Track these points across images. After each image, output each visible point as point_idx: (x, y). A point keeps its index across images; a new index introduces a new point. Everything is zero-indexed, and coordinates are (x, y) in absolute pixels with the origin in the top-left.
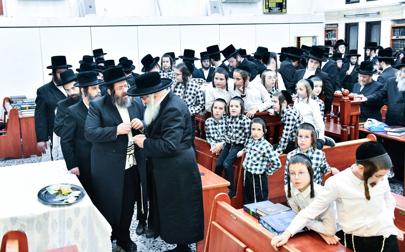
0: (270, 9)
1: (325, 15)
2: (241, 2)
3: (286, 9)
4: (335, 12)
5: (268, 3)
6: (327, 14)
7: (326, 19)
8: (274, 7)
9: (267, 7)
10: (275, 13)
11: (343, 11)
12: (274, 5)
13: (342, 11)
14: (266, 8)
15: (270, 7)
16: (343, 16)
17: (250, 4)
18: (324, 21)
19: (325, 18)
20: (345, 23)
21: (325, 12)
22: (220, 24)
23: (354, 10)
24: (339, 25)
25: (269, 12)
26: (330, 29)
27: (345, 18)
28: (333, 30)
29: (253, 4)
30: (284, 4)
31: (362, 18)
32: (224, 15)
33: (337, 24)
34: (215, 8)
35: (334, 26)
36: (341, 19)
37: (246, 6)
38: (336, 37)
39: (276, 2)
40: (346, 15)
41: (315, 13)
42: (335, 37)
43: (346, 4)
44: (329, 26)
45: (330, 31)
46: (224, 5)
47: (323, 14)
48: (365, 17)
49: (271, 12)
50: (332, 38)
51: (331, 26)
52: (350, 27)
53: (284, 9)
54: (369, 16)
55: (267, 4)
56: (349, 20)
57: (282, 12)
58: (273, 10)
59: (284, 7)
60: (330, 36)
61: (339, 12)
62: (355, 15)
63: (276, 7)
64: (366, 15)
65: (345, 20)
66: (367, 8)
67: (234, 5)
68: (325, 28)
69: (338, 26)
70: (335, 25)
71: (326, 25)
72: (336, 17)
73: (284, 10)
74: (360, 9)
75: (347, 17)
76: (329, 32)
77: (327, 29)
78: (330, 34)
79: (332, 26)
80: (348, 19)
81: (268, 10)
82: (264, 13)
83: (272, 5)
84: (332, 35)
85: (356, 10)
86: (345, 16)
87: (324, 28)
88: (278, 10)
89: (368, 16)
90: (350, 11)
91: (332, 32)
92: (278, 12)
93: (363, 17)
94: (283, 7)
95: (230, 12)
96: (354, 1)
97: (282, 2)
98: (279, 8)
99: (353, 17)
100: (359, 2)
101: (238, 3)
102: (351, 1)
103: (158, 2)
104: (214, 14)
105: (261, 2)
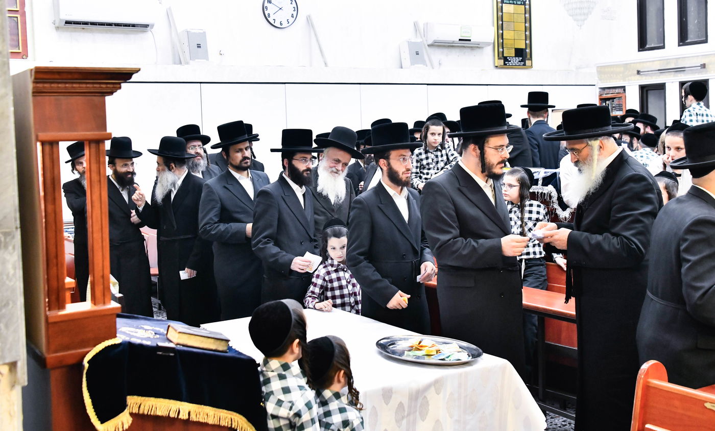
0: (506, 59)
1: (598, 71)
2: (458, 46)
3: (531, 60)
4: (617, 66)
5: (503, 48)
6: (602, 70)
7: (600, 80)
8: (512, 57)
9: (501, 56)
10: (513, 67)
11: (634, 63)
12: (513, 54)
13: (631, 63)
14: (499, 58)
15: (505, 55)
16: (636, 72)
17: (472, 50)
18: (598, 83)
19: (598, 77)
20: (639, 85)
21: (598, 67)
22: (428, 84)
23: (656, 62)
24: (626, 88)
25: (505, 64)
26: (609, 96)
27: (638, 76)
28: (614, 98)
29: (478, 50)
30: (528, 50)
31: (672, 76)
32: (433, 68)
33: (624, 88)
34: (418, 55)
35: (617, 91)
36: (630, 78)
37: (464, 53)
38: (622, 110)
39: (516, 47)
40: (641, 70)
41: (578, 68)
42: (619, 110)
43: (639, 51)
44: (607, 91)
45: (608, 99)
46: (430, 50)
47: (594, 70)
48: (678, 73)
49: (508, 65)
50: (614, 112)
51: (612, 91)
52: (647, 91)
53: (529, 60)
54: (685, 72)
55: (501, 50)
56: (646, 79)
57: (525, 65)
58: (510, 61)
59: (528, 56)
61: (626, 66)
62: (659, 70)
63: (515, 57)
65: (638, 80)
66: (679, 58)
67: (446, 51)
68: (601, 95)
69: (625, 90)
70: (620, 90)
71: (600, 90)
72: (621, 75)
73: (528, 63)
74: (668, 60)
75: (642, 75)
76: (607, 102)
77: (604, 96)
79: (614, 90)
80: (644, 77)
81: (502, 61)
82: (497, 66)
83: (510, 52)
84: (613, 107)
85: (659, 62)
86: (638, 72)
87: (598, 94)
88: (519, 61)
89: (682, 72)
90: (648, 64)
91: (613, 101)
92: (519, 66)
93: (673, 73)
94: (526, 57)
95: (440, 64)
96: (653, 46)
97: (524, 47)
98: (521, 58)
99: (655, 73)
100: (663, 47)
101: (453, 46)
102: (647, 46)
103: (317, 40)
104: (416, 65)
105: (491, 47)
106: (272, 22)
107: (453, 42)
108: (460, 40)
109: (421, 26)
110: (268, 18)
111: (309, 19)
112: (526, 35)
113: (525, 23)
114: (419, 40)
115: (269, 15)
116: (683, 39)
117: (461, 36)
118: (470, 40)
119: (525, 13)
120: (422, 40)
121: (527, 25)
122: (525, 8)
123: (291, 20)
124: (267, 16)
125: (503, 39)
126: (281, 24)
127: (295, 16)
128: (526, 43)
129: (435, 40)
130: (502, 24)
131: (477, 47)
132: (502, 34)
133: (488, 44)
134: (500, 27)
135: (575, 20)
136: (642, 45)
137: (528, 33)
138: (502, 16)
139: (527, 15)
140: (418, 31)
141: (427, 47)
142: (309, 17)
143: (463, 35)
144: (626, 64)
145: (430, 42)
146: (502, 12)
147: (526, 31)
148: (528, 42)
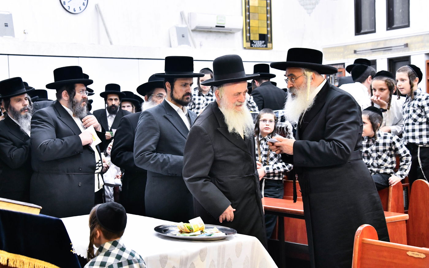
0: (252, 42)
2: (215, 32)
3: (272, 43)
4: (339, 47)
5: (250, 33)
6: (326, 51)
8: (257, 41)
9: (248, 39)
10: (257, 48)
11: (352, 45)
12: (258, 38)
13: (349, 45)
14: (247, 41)
15: (251, 39)
16: (353, 52)
17: (226, 34)
24: (345, 64)
25: (251, 46)
27: (355, 55)
29: (230, 35)
30: (269, 36)
31: (382, 54)
32: (195, 48)
33: (343, 64)
34: (183, 38)
37: (220, 37)
39: (260, 33)
40: (357, 50)
43: (356, 35)
46: (193, 34)
48: (386, 51)
49: (254, 46)
53: (270, 43)
54: (392, 51)
55: (248, 35)
57: (266, 47)
58: (255, 44)
59: (269, 40)
60: (332, 81)
61: (345, 47)
62: (371, 50)
63: (259, 40)
64: (388, 49)
66: (387, 40)
67: (205, 35)
70: (341, 66)
72: (342, 54)
73: (269, 45)
74: (378, 42)
78: (332, 78)
81: (249, 44)
82: (245, 48)
83: (255, 37)
85: (370, 43)
86: (355, 52)
88: (262, 44)
89: (389, 51)
90: (363, 45)
92: (262, 47)
93: (382, 52)
94: (268, 40)
95: (201, 45)
96: (366, 31)
97: (265, 33)
98: (264, 42)
99: (368, 52)
100: (374, 32)
101: (211, 32)
102: (362, 31)
103: (104, 24)
104: (182, 46)
105: (240, 33)
106: (67, 9)
107: (211, 28)
108: (216, 26)
109: (186, 15)
110: (64, 6)
111: (97, 7)
112: (267, 23)
113: (267, 14)
114: (184, 26)
115: (64, 2)
116: (390, 25)
117: (217, 24)
118: (224, 27)
119: (267, 7)
120: (186, 26)
121: (269, 16)
122: (267, 3)
123: (83, 7)
124: (63, 3)
125: (249, 26)
126: (75, 10)
127: (86, 4)
128: (267, 30)
129: (197, 26)
130: (249, 15)
131: (229, 32)
132: (249, 22)
133: (238, 30)
134: (248, 17)
135: (305, 9)
136: (358, 30)
137: (269, 22)
138: (249, 8)
139: (269, 8)
140: (183, 19)
141: (191, 31)
142: (97, 5)
143: (218, 23)
144: (346, 46)
145: (193, 28)
146: (249, 5)
147: (267, 20)
148: (269, 29)
